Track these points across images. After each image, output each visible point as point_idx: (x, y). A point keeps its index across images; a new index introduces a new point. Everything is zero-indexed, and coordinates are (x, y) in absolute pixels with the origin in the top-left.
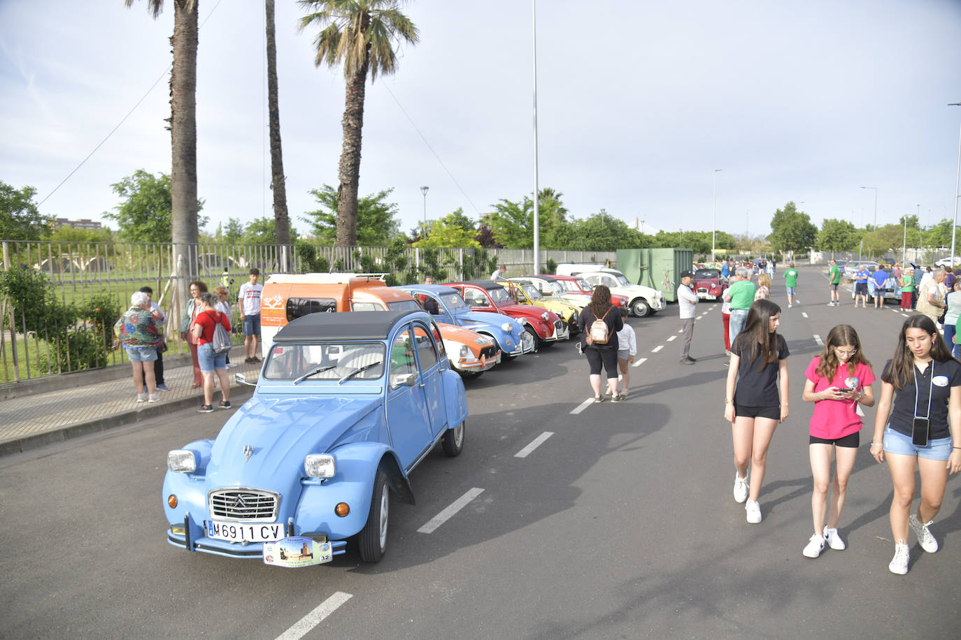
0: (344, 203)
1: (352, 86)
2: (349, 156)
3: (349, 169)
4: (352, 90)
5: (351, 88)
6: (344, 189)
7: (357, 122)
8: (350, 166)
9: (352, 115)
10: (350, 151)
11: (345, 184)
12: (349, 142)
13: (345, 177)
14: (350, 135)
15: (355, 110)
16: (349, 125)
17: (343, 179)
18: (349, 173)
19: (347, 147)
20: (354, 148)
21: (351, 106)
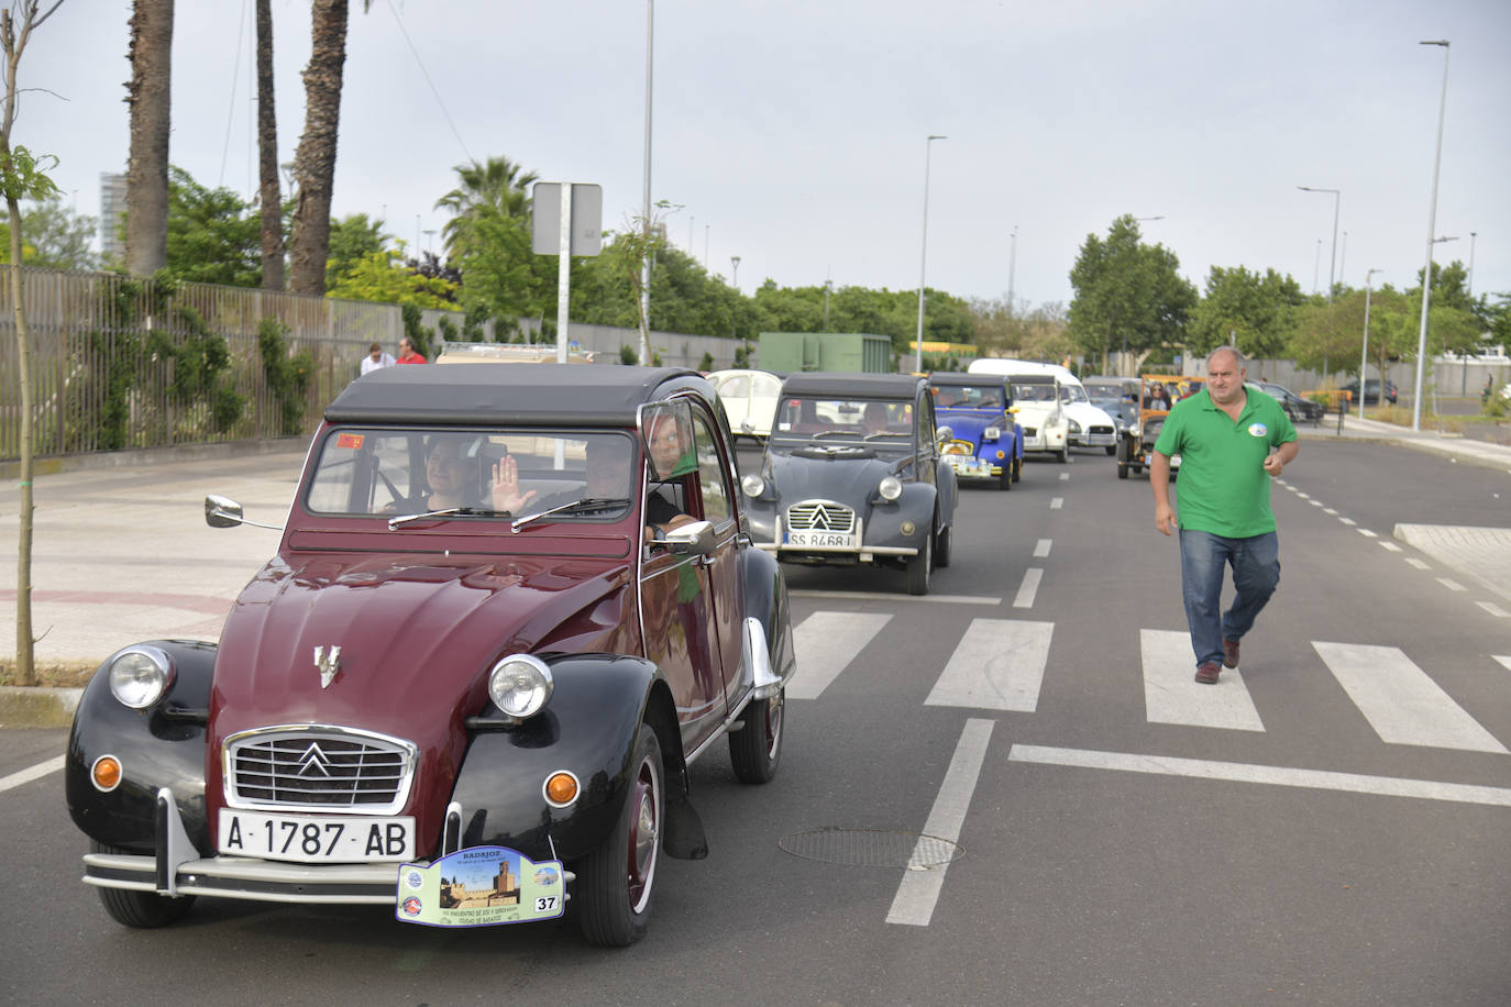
0: (309, 225)
1: (329, 11)
2: (321, 140)
3: (322, 163)
4: (329, 21)
5: (327, 16)
6: (309, 199)
7: (334, 79)
8: (322, 159)
9: (329, 66)
10: (322, 131)
11: (311, 191)
12: (322, 114)
13: (312, 179)
14: (324, 102)
15: (334, 57)
16: (323, 84)
17: (307, 182)
18: (321, 172)
19: (317, 124)
20: (330, 127)
21: (326, 49)
